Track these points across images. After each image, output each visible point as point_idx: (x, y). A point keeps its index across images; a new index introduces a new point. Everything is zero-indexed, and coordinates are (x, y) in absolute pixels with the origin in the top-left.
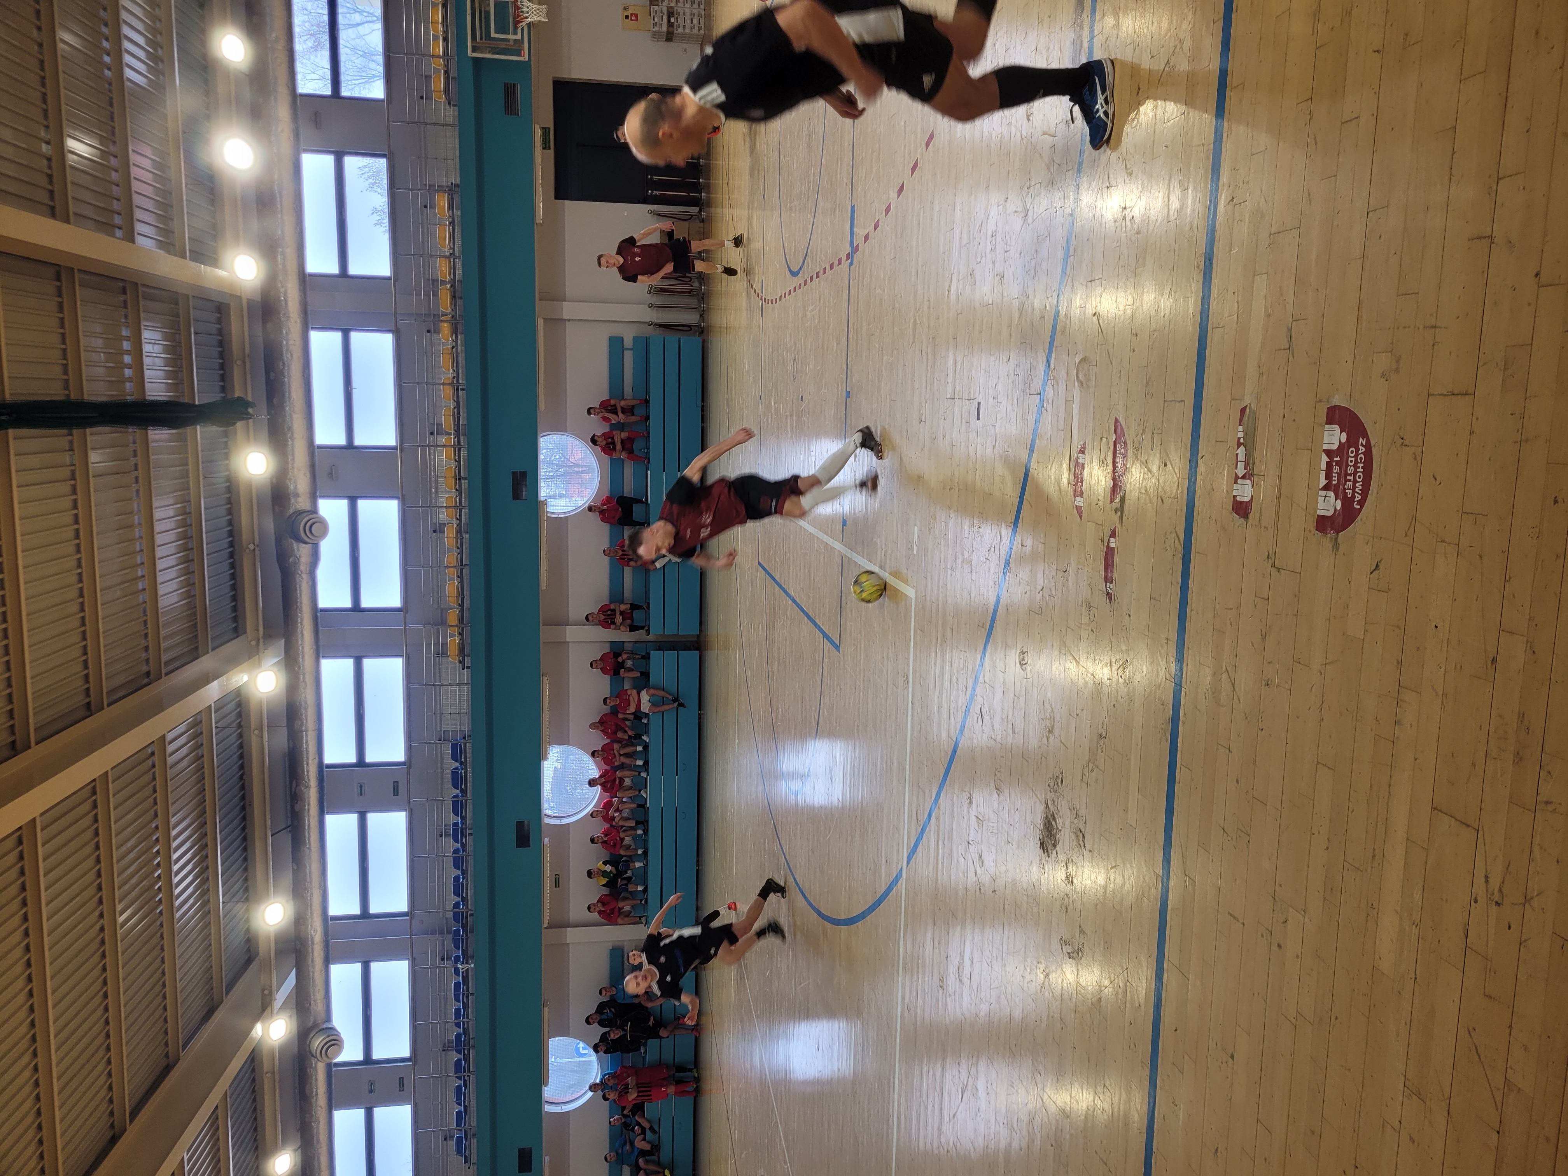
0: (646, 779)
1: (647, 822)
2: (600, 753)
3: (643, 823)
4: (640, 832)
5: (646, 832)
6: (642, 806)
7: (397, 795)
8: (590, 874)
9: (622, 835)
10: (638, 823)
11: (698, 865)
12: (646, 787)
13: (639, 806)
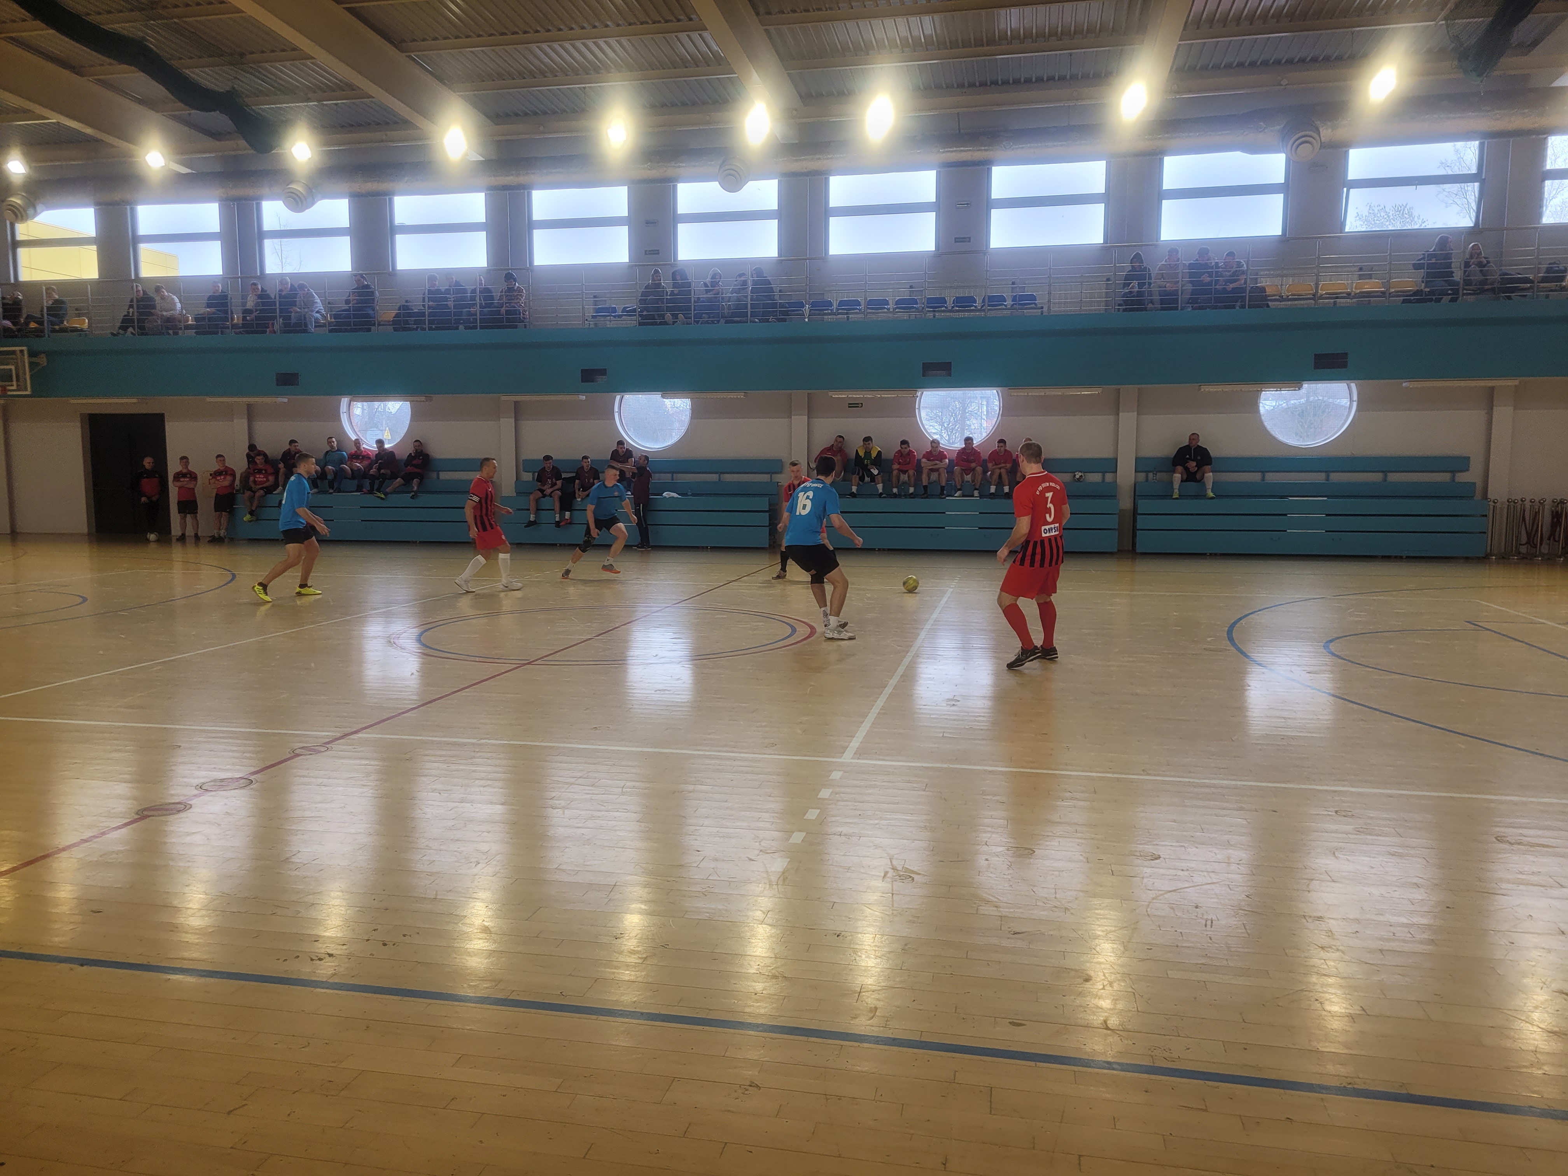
0: (973, 496)
1: (927, 498)
2: (1002, 449)
3: (925, 493)
4: (912, 490)
5: (912, 496)
6: (943, 493)
7: (955, 242)
8: (867, 439)
9: (911, 472)
10: (925, 487)
11: (879, 550)
12: (963, 496)
13: (943, 488)
